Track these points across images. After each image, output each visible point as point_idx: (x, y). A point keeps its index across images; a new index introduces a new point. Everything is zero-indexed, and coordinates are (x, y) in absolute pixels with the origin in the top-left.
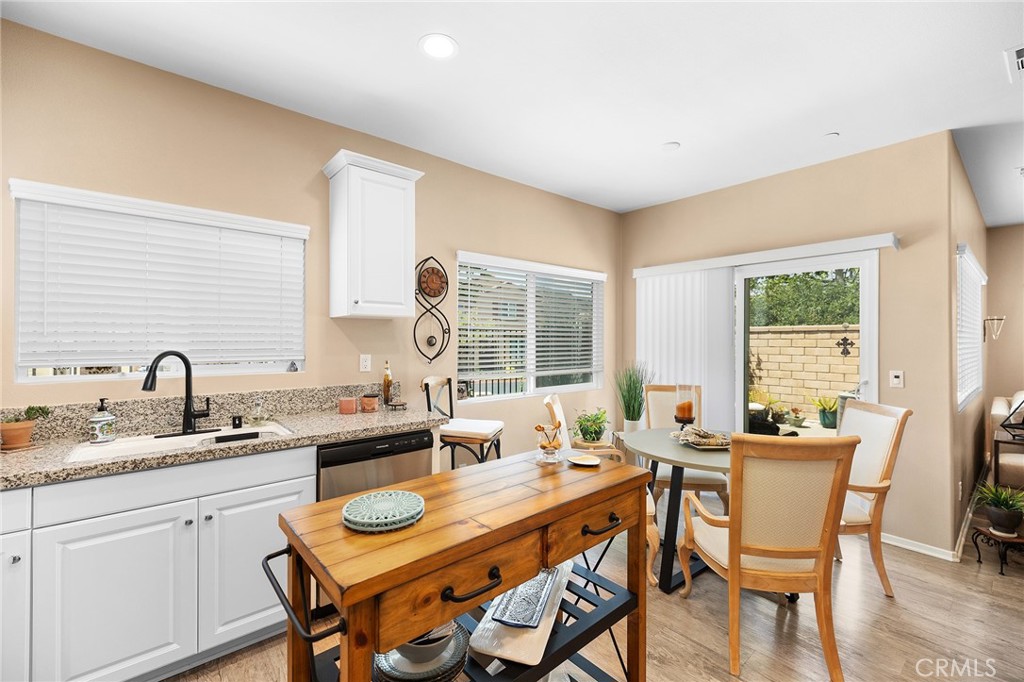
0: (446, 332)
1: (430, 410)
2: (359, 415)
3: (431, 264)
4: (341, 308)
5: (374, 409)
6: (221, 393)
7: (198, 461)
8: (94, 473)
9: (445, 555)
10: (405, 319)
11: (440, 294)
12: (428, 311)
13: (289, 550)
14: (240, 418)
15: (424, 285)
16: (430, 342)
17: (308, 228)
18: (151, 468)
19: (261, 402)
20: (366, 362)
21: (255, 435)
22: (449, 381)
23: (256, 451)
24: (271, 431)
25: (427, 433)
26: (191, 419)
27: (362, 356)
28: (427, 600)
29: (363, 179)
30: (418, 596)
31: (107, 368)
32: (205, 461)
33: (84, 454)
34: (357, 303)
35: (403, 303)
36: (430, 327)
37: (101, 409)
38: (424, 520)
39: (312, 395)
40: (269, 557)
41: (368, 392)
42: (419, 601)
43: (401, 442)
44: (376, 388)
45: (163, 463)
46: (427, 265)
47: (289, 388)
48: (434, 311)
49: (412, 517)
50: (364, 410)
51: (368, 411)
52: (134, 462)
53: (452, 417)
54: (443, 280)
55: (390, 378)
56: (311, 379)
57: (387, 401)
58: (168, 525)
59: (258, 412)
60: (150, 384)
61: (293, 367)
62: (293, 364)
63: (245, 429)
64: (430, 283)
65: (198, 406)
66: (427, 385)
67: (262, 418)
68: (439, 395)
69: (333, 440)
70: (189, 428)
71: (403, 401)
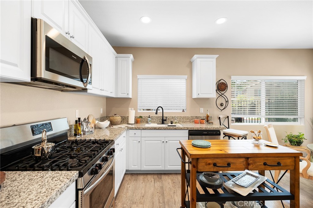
0: (227, 102)
1: (220, 125)
2: (200, 124)
3: (222, 81)
4: (195, 96)
5: (203, 123)
6: (169, 116)
7: (165, 129)
8: (149, 129)
9: (214, 155)
10: (213, 98)
11: (225, 90)
12: (221, 95)
13: (181, 148)
14: (172, 122)
15: (219, 88)
16: (222, 105)
17: (187, 76)
18: (157, 129)
19: (177, 118)
20: (202, 110)
21: (175, 126)
22: (228, 117)
23: (175, 129)
24: (178, 125)
25: (219, 131)
26: (163, 121)
27: (201, 109)
28: (209, 164)
29: (200, 61)
30: (207, 162)
31: (150, 109)
32: (166, 130)
33: (147, 125)
34: (199, 94)
35: (212, 93)
36: (221, 100)
37: (149, 117)
38: (211, 148)
39: (188, 118)
40: (178, 149)
41: (203, 118)
42: (207, 163)
43: (211, 133)
44: (204, 117)
45: (159, 129)
46: (220, 82)
47: (183, 116)
48: (223, 95)
49: (208, 146)
50: (201, 123)
51: (202, 123)
52: (155, 128)
53: (229, 128)
54: (226, 86)
55: (209, 115)
56: (188, 114)
57: (207, 121)
58: (160, 142)
59: (176, 121)
60: (156, 113)
61: (183, 111)
62: (183, 110)
63: (173, 125)
64: (222, 87)
65: (164, 118)
66: (220, 118)
67: (177, 122)
68: (224, 121)
69: (192, 129)
70: (163, 123)
71: (212, 122)
